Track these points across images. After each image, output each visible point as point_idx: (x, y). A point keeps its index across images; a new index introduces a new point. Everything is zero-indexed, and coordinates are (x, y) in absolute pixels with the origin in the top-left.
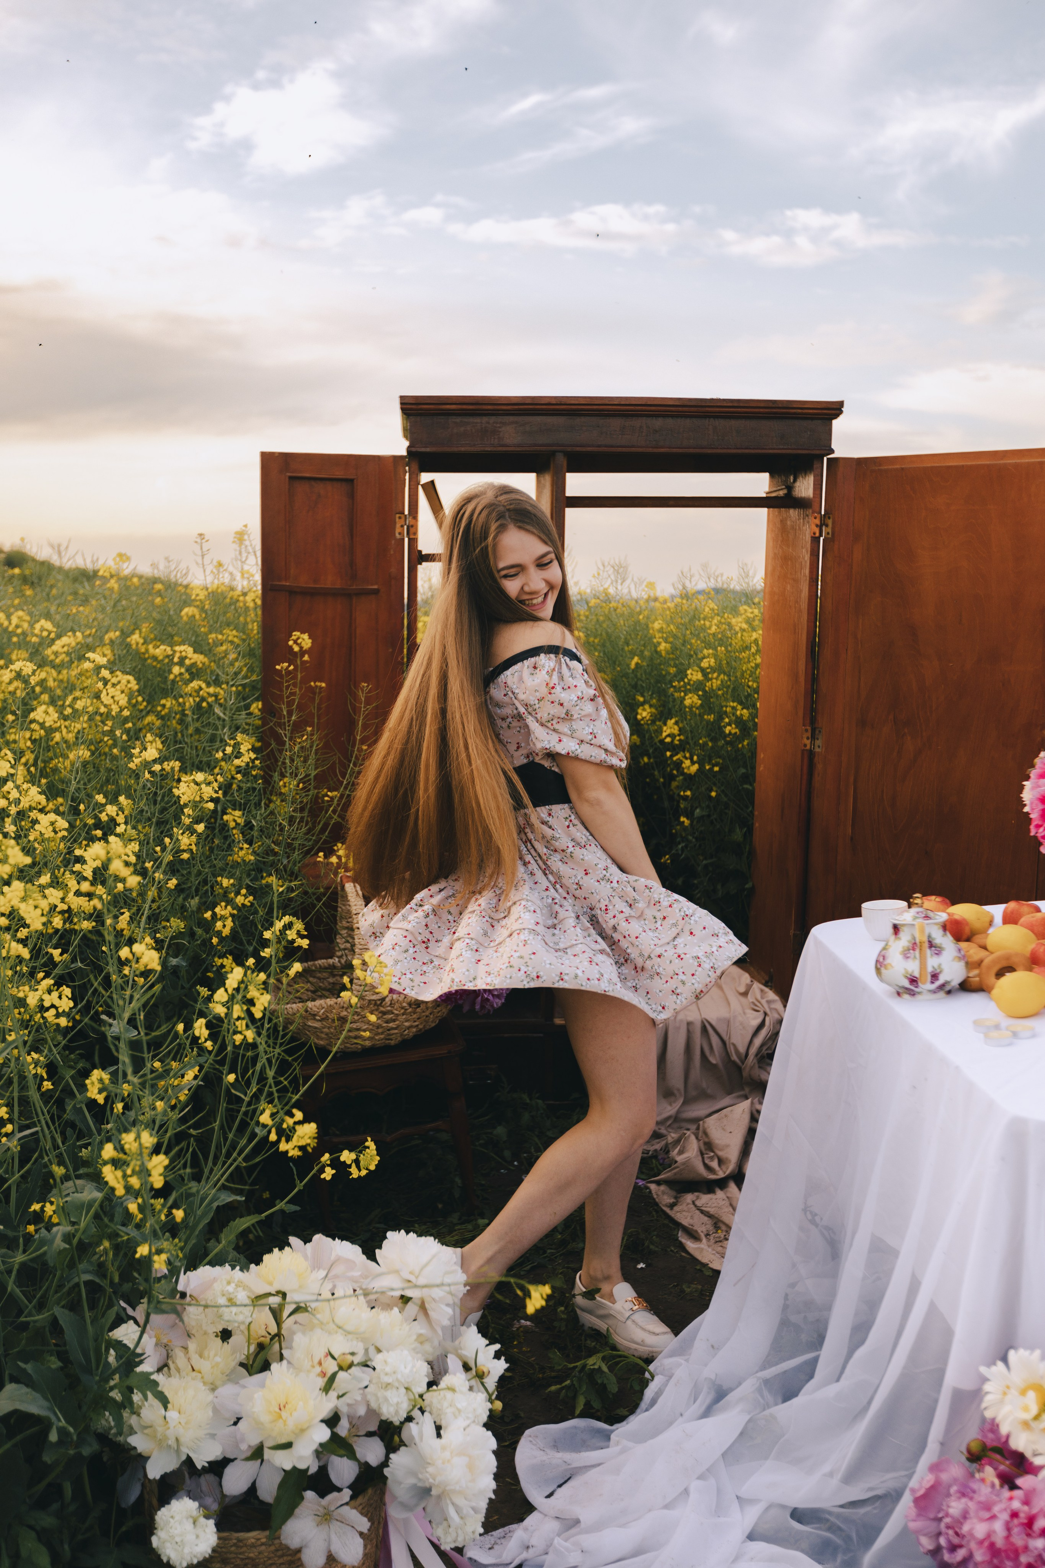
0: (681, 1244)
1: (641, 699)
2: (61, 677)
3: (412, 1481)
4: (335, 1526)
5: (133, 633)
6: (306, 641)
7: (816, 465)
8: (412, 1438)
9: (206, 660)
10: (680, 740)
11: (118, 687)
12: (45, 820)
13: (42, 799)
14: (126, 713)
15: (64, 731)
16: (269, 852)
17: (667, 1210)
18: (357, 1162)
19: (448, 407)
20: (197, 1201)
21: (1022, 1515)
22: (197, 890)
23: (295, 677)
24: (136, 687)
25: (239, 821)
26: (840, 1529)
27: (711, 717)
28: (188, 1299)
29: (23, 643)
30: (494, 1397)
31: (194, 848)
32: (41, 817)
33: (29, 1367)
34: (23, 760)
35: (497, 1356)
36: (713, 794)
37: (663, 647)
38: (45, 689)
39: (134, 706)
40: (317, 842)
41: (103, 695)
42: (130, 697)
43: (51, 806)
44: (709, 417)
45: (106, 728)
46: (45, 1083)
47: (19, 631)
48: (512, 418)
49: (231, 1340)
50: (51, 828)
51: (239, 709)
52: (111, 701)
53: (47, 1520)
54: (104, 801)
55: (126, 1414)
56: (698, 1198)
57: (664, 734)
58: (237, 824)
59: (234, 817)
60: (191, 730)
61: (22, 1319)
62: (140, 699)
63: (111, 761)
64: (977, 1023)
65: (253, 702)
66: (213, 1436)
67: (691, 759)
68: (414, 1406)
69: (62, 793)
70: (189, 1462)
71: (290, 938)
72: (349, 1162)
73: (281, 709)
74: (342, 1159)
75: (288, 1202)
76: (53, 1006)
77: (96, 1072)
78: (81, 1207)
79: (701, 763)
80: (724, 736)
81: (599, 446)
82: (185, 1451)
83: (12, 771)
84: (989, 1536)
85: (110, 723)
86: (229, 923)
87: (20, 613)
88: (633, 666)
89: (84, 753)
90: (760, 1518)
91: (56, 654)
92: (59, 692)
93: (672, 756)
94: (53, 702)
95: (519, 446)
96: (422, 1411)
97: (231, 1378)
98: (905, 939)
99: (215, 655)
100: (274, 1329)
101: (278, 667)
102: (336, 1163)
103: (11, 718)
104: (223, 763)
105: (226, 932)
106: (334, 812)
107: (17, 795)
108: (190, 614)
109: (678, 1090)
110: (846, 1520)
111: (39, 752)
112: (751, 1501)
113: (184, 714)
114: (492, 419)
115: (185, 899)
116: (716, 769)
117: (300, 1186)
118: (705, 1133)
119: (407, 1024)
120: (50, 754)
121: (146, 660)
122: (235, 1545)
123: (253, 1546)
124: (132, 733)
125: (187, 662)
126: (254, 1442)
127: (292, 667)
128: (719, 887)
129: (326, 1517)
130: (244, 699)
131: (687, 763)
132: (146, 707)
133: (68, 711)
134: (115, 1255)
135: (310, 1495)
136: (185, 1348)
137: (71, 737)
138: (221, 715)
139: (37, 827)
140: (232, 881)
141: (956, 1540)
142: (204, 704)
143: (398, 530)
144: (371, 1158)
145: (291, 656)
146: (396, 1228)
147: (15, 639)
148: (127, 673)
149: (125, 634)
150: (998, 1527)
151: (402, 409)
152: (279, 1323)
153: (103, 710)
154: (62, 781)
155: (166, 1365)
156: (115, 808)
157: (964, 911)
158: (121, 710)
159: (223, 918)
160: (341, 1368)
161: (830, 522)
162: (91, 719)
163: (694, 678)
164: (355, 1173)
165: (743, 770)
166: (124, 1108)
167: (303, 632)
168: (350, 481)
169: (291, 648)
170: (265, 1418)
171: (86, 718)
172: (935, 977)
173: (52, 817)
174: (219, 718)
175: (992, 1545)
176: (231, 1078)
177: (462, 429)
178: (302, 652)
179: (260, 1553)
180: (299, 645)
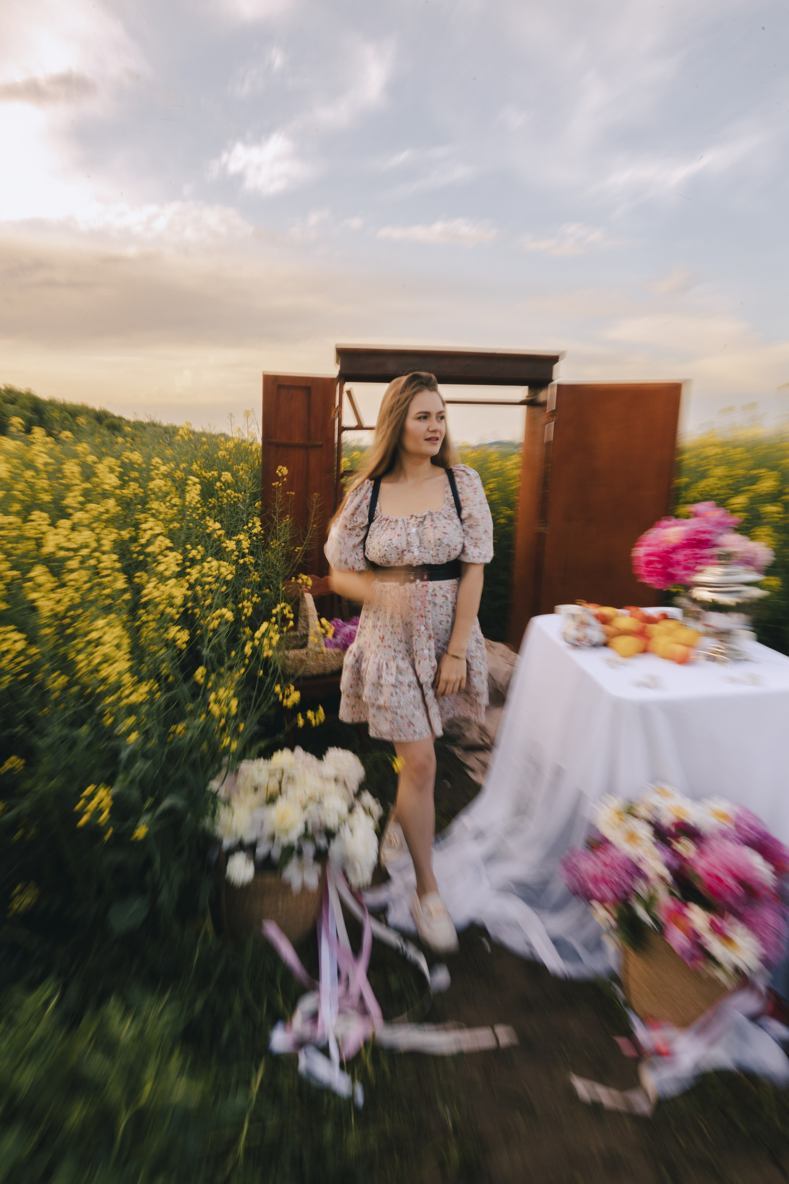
3: (340, 855)
4: (307, 871)
6: (285, 471)
7: (549, 386)
8: (340, 836)
16: (267, 577)
18: (315, 717)
23: (281, 489)
40: (290, 572)
49: (259, 791)
51: (250, 505)
65: (257, 501)
66: (252, 830)
68: (341, 822)
70: (241, 841)
72: (311, 717)
73: (275, 505)
74: (308, 716)
82: (240, 836)
86: (251, 610)
96: (345, 824)
99: (237, 476)
100: (278, 788)
101: (273, 484)
102: (305, 718)
105: (249, 614)
108: (223, 454)
125: (223, 480)
126: (271, 832)
127: (280, 484)
129: (302, 868)
130: (253, 500)
135: (294, 857)
138: (243, 508)
142: (233, 502)
143: (333, 415)
144: (321, 715)
145: (278, 479)
146: (332, 745)
151: (337, 354)
152: (281, 785)
156: (196, 551)
157: (607, 611)
159: (248, 607)
161: (558, 414)
164: (314, 722)
167: (283, 466)
168: (309, 390)
169: (277, 475)
170: (276, 822)
172: (590, 640)
177: (367, 362)
178: (283, 477)
180: (282, 473)
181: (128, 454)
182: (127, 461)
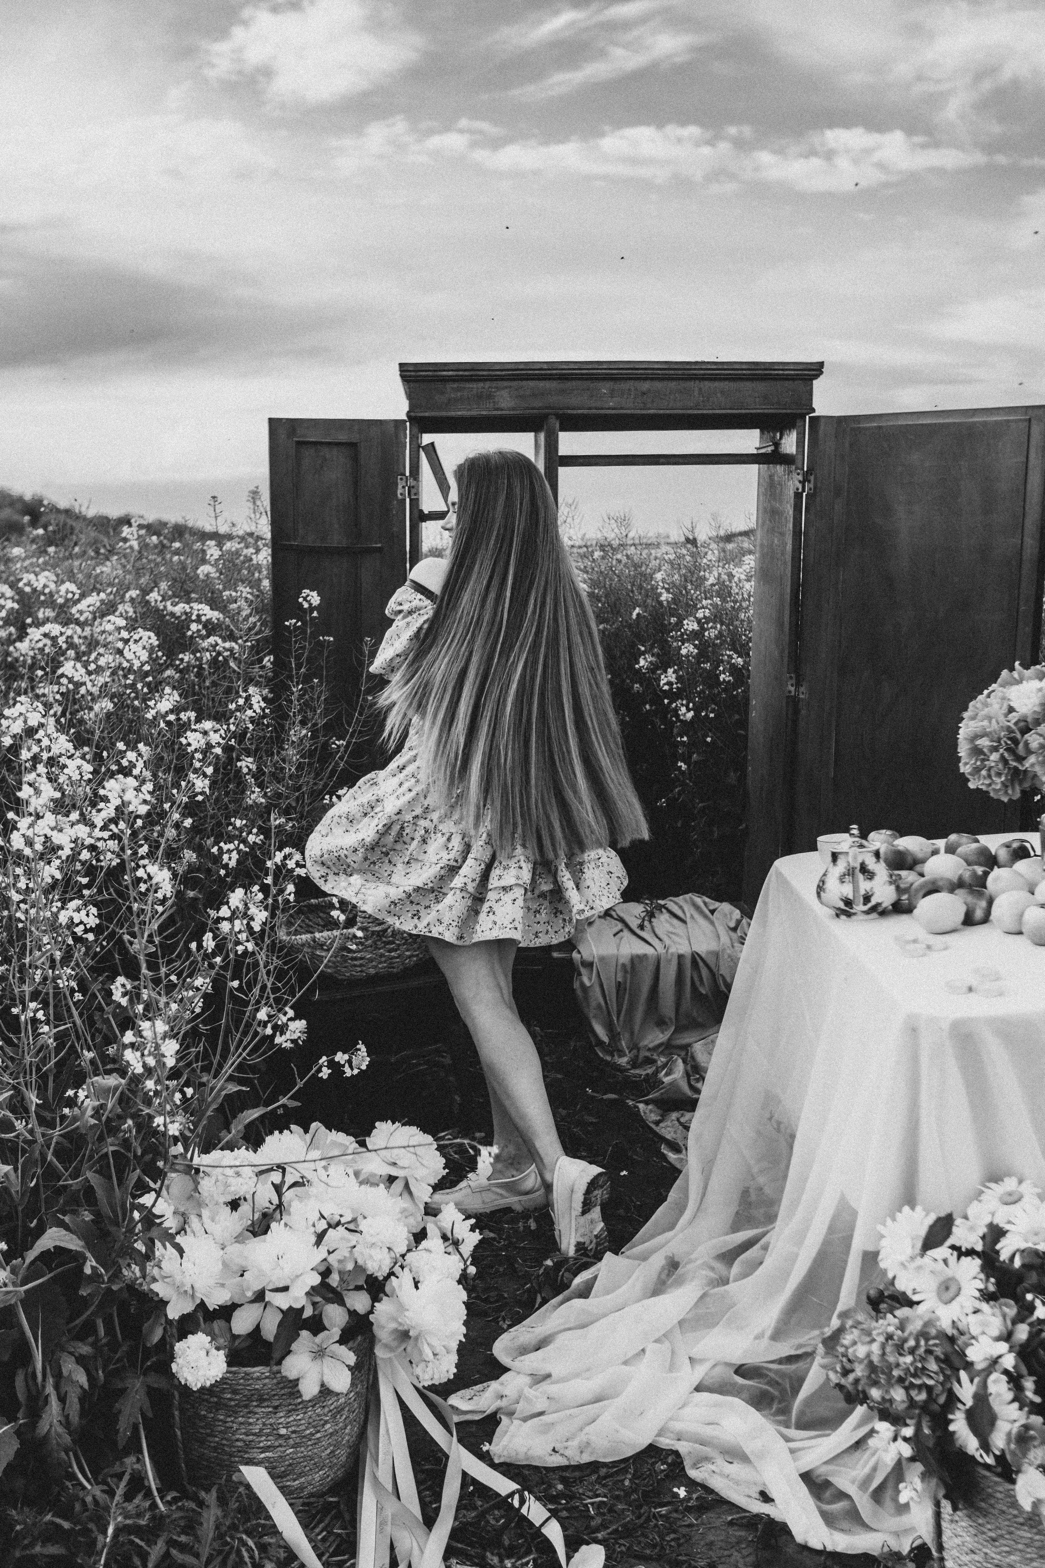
0: (664, 1155)
1: (643, 649)
2: (85, 634)
3: (393, 1325)
4: (327, 1361)
5: (151, 590)
6: (315, 598)
7: (799, 423)
8: (394, 1290)
9: (221, 616)
10: (678, 688)
11: (140, 644)
12: (72, 765)
13: (70, 746)
14: (147, 668)
15: (89, 684)
17: (653, 1126)
18: (350, 1062)
19: (445, 373)
20: (207, 1090)
21: (895, 1337)
22: (212, 830)
23: (305, 632)
24: (157, 643)
25: (251, 766)
26: (777, 1383)
27: (708, 666)
28: (201, 1174)
29: (50, 602)
30: (468, 1263)
31: (207, 790)
32: (68, 762)
33: (67, 1219)
34: (52, 712)
35: (473, 1229)
36: (709, 739)
37: (665, 597)
38: (71, 645)
39: (155, 660)
41: (126, 652)
42: (151, 651)
43: (78, 754)
44: (695, 379)
45: (128, 682)
46: (76, 994)
47: (47, 591)
48: (506, 384)
49: (240, 1209)
50: (78, 772)
51: (253, 663)
52: (133, 656)
53: (85, 1349)
54: (124, 748)
55: (149, 1265)
56: (682, 1115)
57: (662, 682)
58: (250, 770)
59: (246, 764)
60: (207, 683)
61: (61, 1183)
62: (160, 654)
63: (133, 712)
64: (897, 939)
65: (265, 656)
66: (223, 1285)
67: (687, 707)
68: (395, 1263)
69: (87, 742)
70: (202, 1305)
71: (289, 867)
72: (342, 1062)
73: (291, 663)
74: (336, 1060)
75: (290, 1098)
76: (81, 922)
77: (119, 978)
78: (107, 1092)
79: (697, 710)
80: (719, 683)
81: (590, 409)
82: (199, 1295)
83: (43, 721)
84: (868, 1355)
85: (132, 677)
86: (236, 856)
87: (46, 573)
88: (634, 616)
89: (107, 705)
90: (706, 1374)
91: (81, 612)
92: (83, 648)
93: (670, 703)
94: (78, 658)
95: (514, 409)
96: (402, 1267)
97: (239, 1239)
98: (841, 866)
99: (229, 612)
100: (276, 1201)
101: (286, 623)
102: (332, 1064)
103: (40, 673)
104: (238, 714)
105: (233, 864)
106: (341, 758)
107: (48, 743)
108: (207, 572)
109: (670, 1019)
110: (783, 1375)
111: (67, 705)
112: (701, 1361)
113: (200, 667)
114: (488, 384)
115: (202, 839)
116: (712, 715)
117: (300, 1084)
118: (693, 1058)
119: (408, 953)
120: (76, 707)
121: (165, 616)
122: (243, 1378)
123: (258, 1379)
124: (153, 685)
125: (204, 619)
126: (257, 1287)
127: (299, 624)
128: (715, 829)
129: (319, 1354)
130: (258, 653)
131: (684, 709)
132: (165, 661)
133: (92, 667)
134: (138, 1132)
135: (304, 1333)
136: (200, 1216)
137: (95, 690)
138: (236, 668)
139: (65, 771)
140: (244, 822)
141: (848, 1366)
142: (221, 658)
143: (399, 491)
144: (362, 1059)
145: (300, 612)
147: (42, 598)
148: (149, 630)
149: (145, 592)
150: (875, 1348)
151: (401, 376)
152: (280, 1195)
153: (125, 664)
154: (88, 731)
155: (184, 1229)
156: (134, 754)
158: (143, 665)
159: (229, 851)
160: (330, 1226)
161: (812, 478)
162: (113, 674)
163: (690, 628)
164: (348, 1072)
165: (737, 717)
166: (144, 1010)
167: (312, 590)
168: (353, 445)
169: (301, 605)
170: (266, 1267)
171: (108, 674)
172: (867, 899)
173: (79, 762)
174: (234, 671)
175: (871, 1363)
176: (236, 984)
177: (459, 394)
178: (312, 609)
179: (264, 1385)
180: (309, 602)
181: (28, 577)
182: (28, 589)
